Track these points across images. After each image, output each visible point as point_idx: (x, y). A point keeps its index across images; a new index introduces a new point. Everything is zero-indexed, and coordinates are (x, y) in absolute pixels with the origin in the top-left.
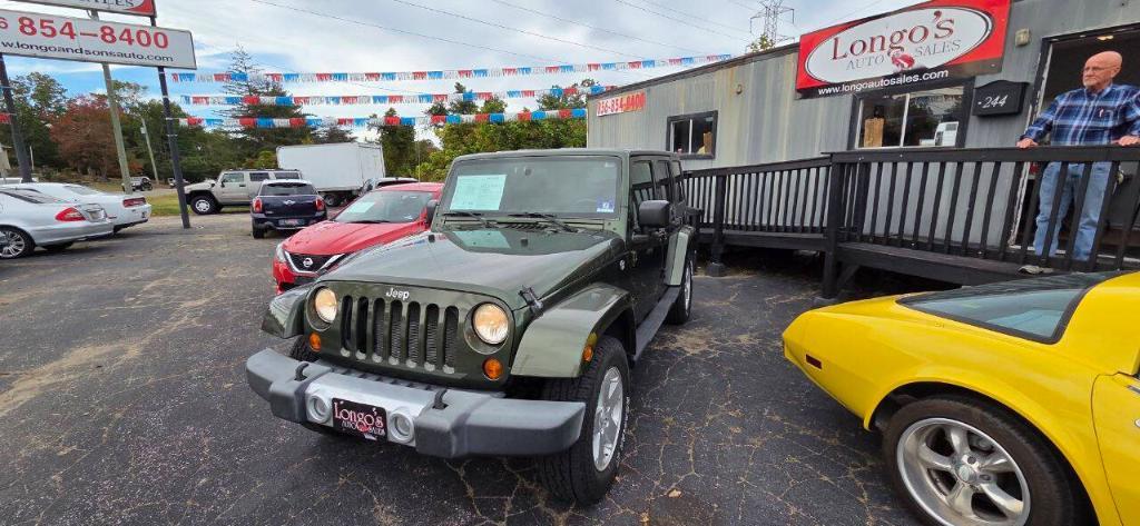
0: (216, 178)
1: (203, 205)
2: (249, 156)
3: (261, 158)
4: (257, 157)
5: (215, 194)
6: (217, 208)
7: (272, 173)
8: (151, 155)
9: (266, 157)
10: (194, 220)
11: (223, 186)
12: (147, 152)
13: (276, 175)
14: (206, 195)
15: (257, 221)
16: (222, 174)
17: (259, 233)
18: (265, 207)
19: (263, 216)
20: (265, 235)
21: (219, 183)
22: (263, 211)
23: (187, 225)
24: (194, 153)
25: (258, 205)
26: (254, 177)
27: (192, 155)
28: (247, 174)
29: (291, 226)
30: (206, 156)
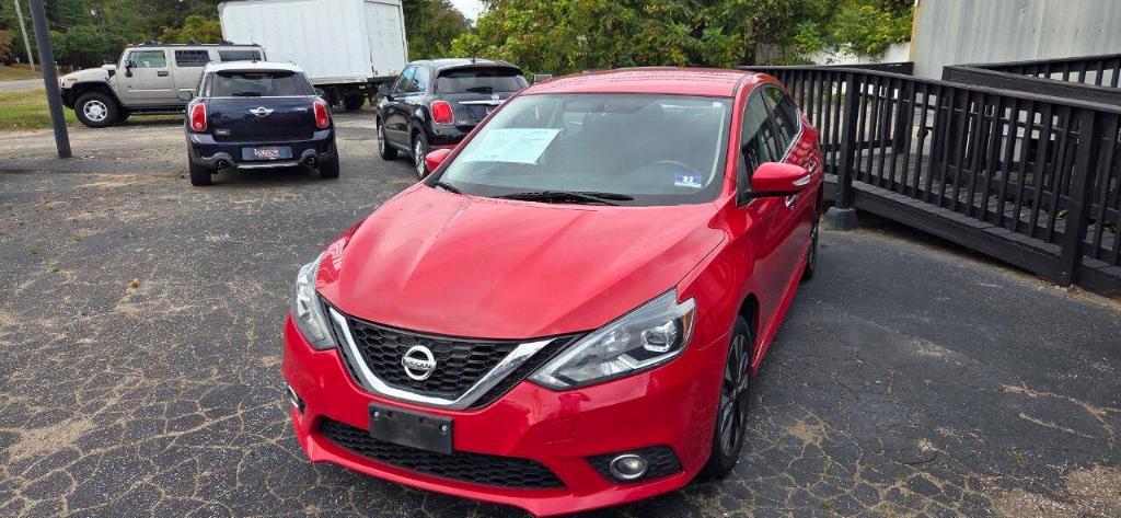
0: (116, 62)
1: (96, 111)
2: (169, 24)
3: (188, 28)
4: (180, 26)
5: (115, 90)
6: (120, 115)
7: (213, 51)
8: (22, 25)
9: (195, 27)
10: (79, 139)
11: (129, 75)
12: (16, 20)
13: (221, 53)
14: (100, 90)
15: (198, 149)
16: (127, 52)
17: (202, 176)
18: (212, 122)
19: (208, 139)
20: (214, 177)
21: (121, 70)
22: (210, 129)
23: (64, 151)
24: (86, 20)
25: (198, 117)
26: (183, 59)
27: (82, 23)
28: (170, 52)
29: (268, 161)
30: (104, 25)
